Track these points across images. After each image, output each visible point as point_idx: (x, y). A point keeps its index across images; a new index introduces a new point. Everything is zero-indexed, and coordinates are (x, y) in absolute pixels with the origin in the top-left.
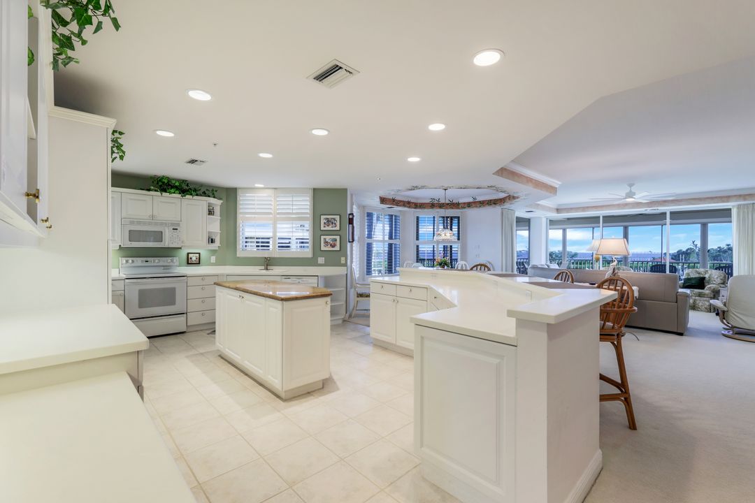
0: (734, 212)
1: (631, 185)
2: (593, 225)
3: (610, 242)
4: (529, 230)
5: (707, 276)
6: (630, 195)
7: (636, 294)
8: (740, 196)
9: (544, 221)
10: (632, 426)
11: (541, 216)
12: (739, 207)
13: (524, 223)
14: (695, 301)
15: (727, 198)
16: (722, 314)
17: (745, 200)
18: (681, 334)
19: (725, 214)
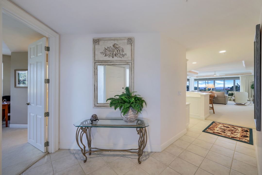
0: (240, 78)
1: (215, 72)
2: (206, 80)
3: (210, 85)
4: (189, 81)
5: (234, 93)
6: (215, 74)
7: (216, 96)
8: (241, 74)
9: (193, 79)
10: (214, 113)
11: (192, 79)
12: (241, 76)
13: (188, 80)
14: (230, 98)
15: (238, 74)
16: (234, 100)
17: (242, 75)
18: (225, 104)
19: (238, 78)
